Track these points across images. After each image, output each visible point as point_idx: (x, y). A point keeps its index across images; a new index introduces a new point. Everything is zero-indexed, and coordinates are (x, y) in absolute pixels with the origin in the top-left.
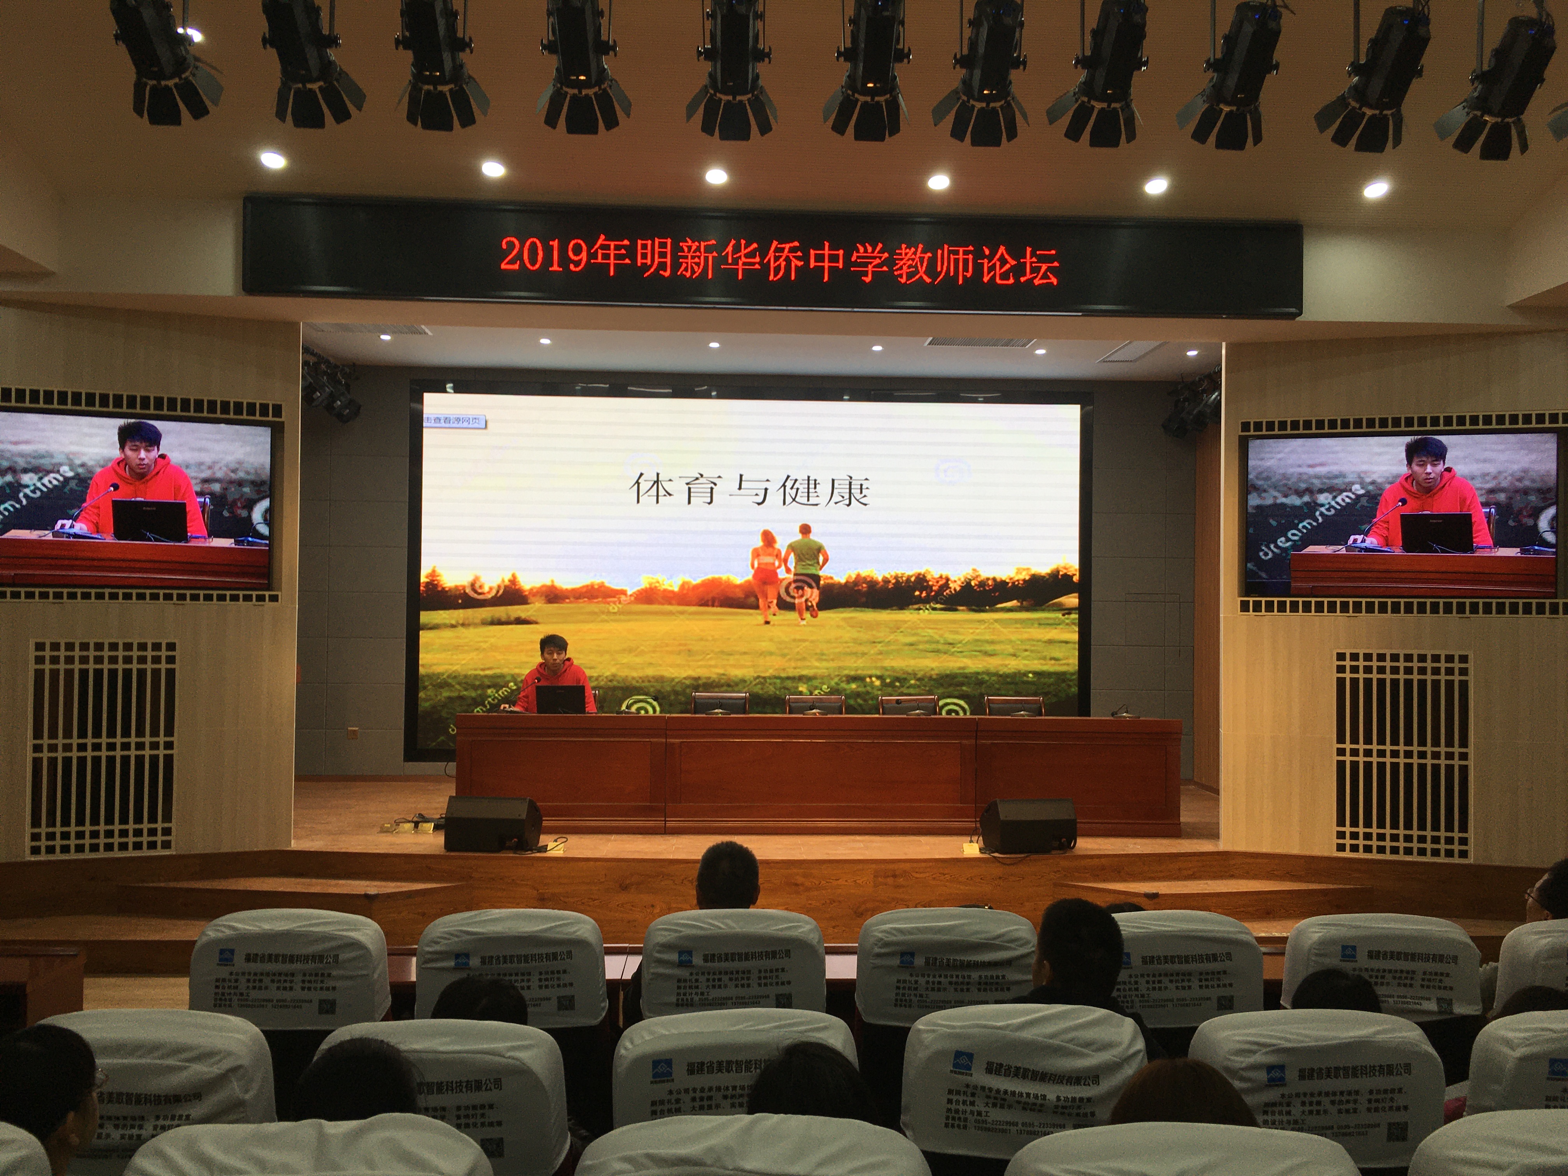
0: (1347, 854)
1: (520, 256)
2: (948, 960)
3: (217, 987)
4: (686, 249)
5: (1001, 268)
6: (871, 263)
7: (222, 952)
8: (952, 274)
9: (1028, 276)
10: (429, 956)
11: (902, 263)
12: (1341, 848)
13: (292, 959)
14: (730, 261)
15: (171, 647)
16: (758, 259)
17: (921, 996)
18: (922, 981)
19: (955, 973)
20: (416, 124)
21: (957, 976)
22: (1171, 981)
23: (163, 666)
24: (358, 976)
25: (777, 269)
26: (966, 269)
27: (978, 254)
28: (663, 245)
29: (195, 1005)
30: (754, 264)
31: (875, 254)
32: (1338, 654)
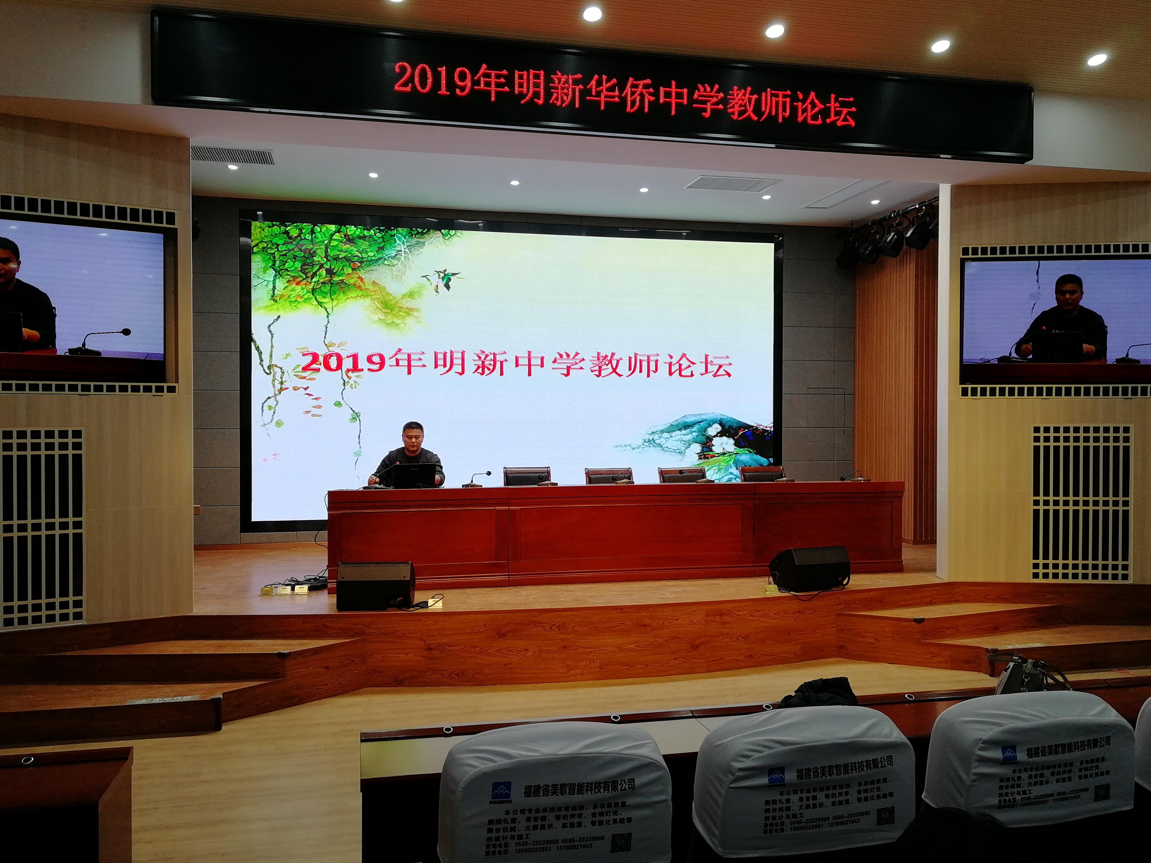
0: (1041, 580)
1: (411, 79)
4: (557, 81)
5: (812, 110)
6: (709, 101)
8: (774, 113)
9: (833, 118)
11: (734, 102)
12: (1036, 576)
14: (594, 94)
15: (77, 434)
16: (617, 93)
23: (70, 452)
25: (633, 102)
26: (784, 110)
27: (794, 98)
28: (536, 77)
30: (614, 97)
31: (713, 94)
32: (1034, 427)
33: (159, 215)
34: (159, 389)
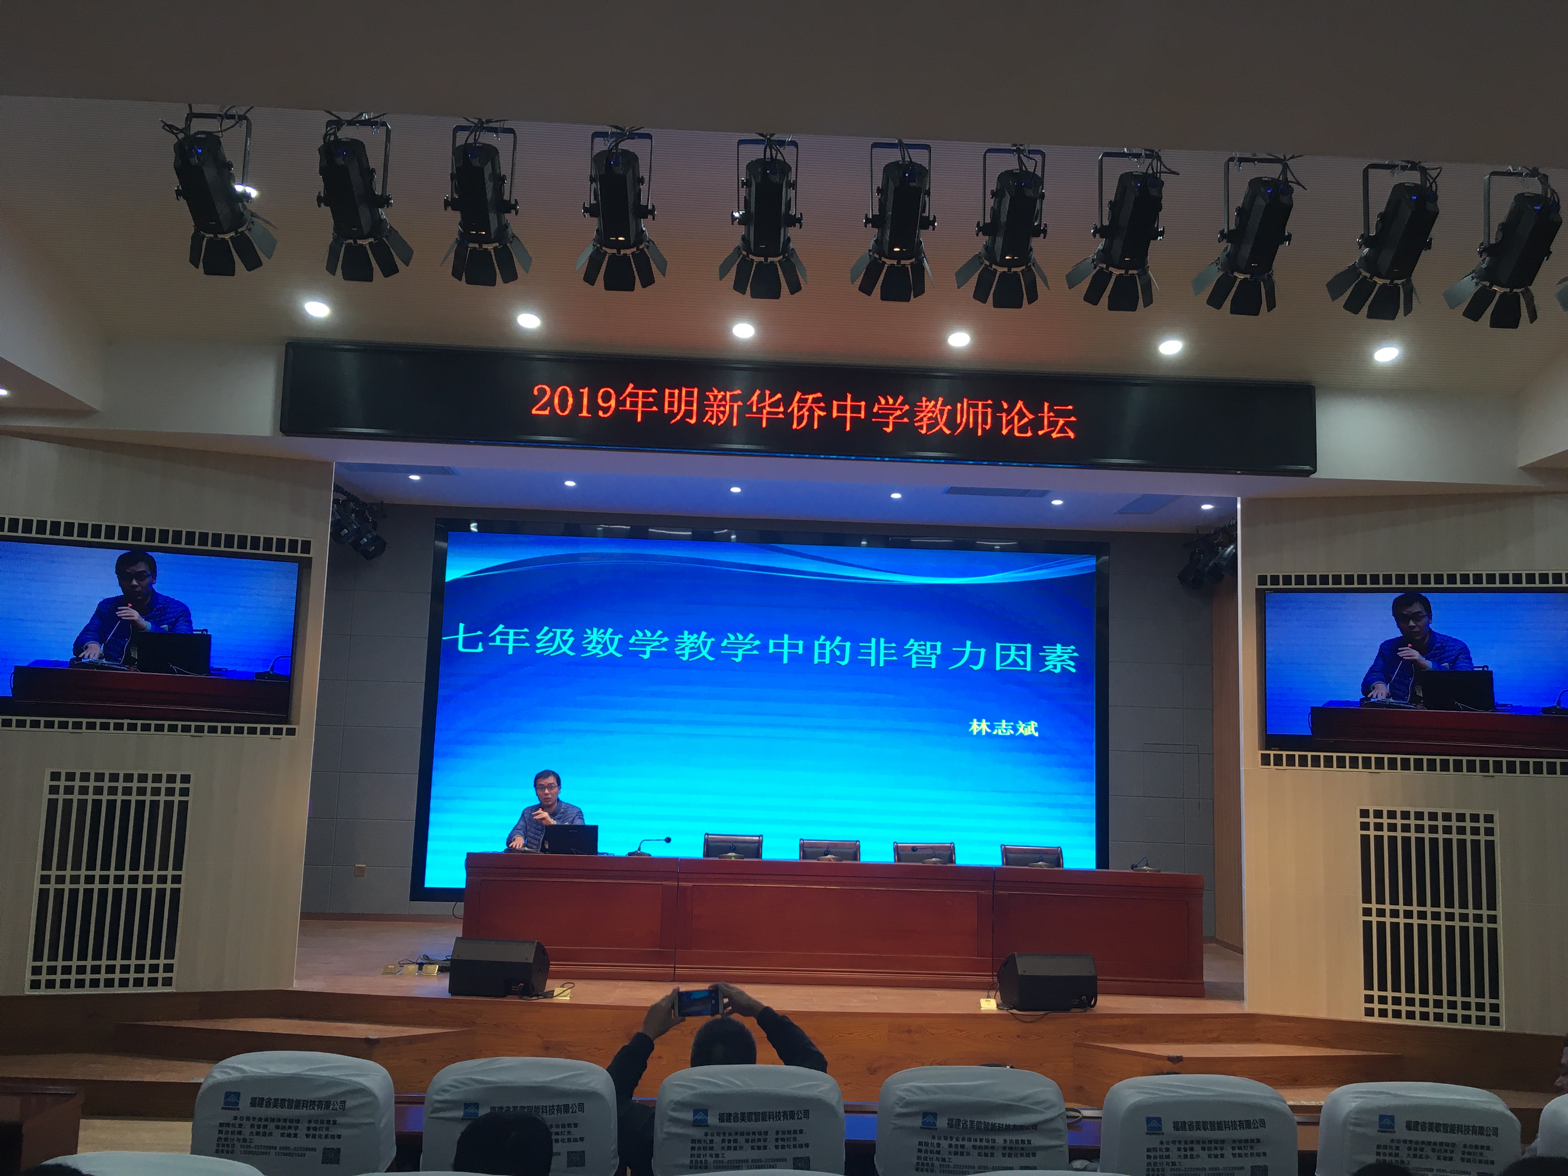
0: (1376, 1019)
1: (550, 402)
2: (972, 1122)
3: (220, 1132)
4: (712, 398)
5: (1019, 421)
6: (892, 414)
7: (228, 1094)
8: (971, 426)
9: (1046, 430)
10: (438, 1105)
11: (922, 415)
12: (1369, 1012)
13: (298, 1104)
14: (754, 410)
15: (186, 779)
16: (781, 409)
17: (944, 1160)
18: (945, 1144)
19: (978, 1137)
20: (460, 279)
21: (981, 1140)
22: (1203, 1149)
23: (177, 798)
24: (362, 1124)
25: (800, 419)
26: (985, 422)
27: (998, 408)
28: (690, 394)
29: (195, 1150)
30: (778, 413)
31: (896, 406)
32: (1361, 810)
33: (293, 544)
34: (278, 732)
